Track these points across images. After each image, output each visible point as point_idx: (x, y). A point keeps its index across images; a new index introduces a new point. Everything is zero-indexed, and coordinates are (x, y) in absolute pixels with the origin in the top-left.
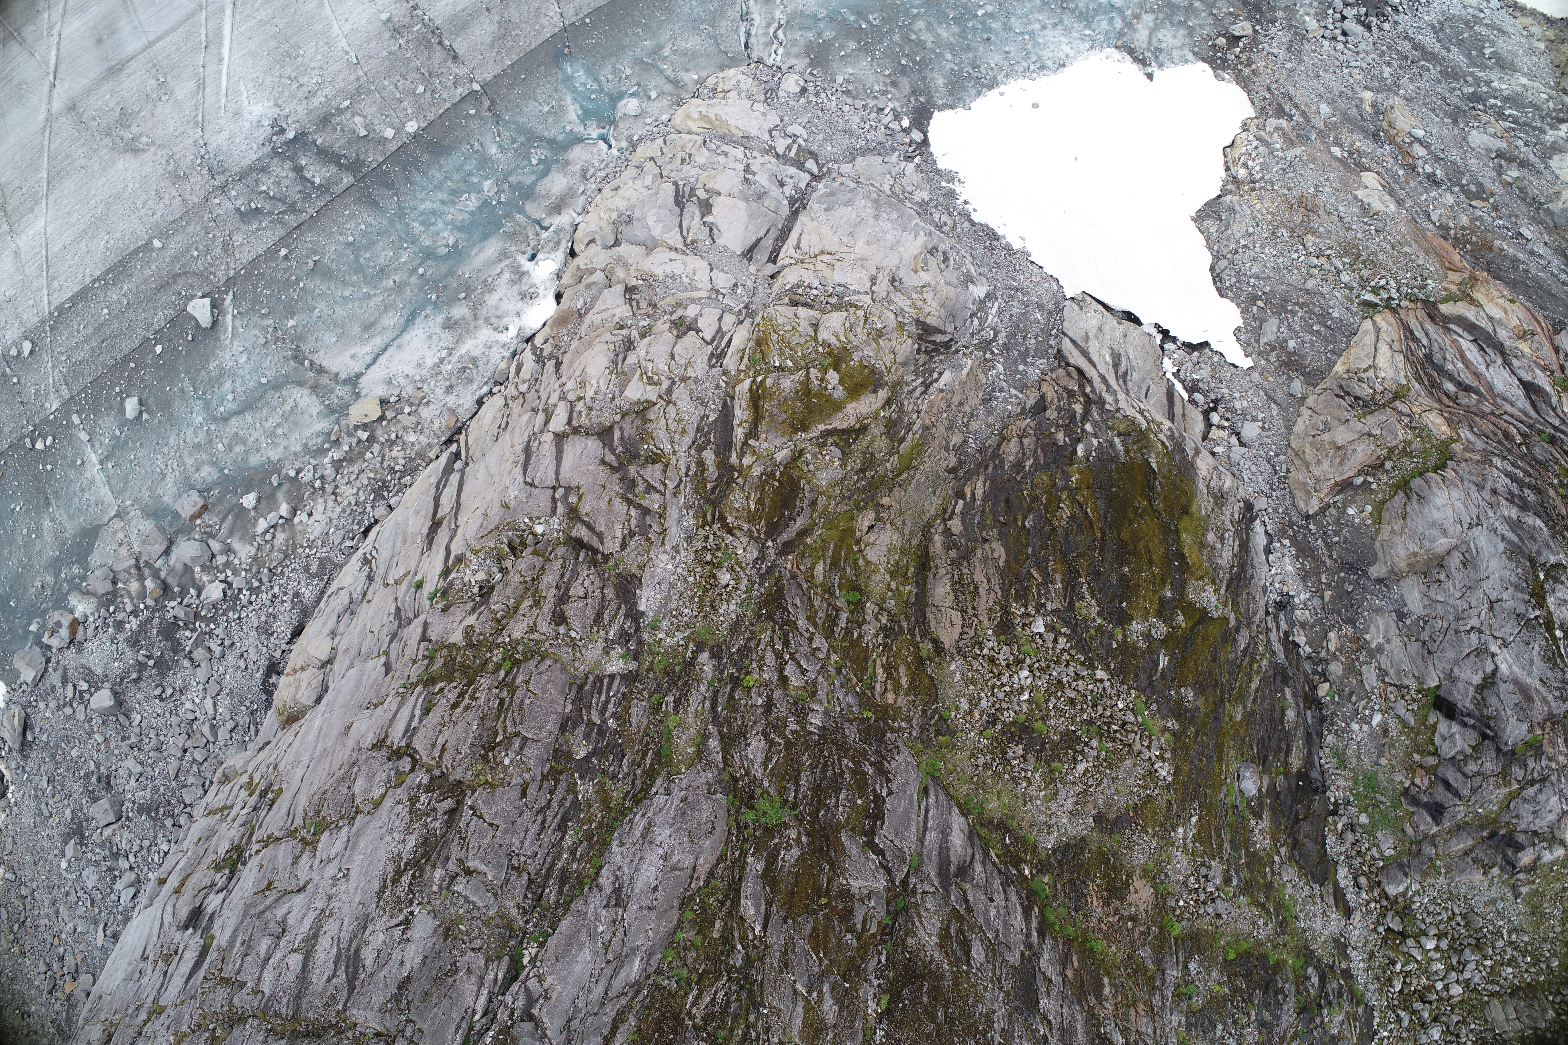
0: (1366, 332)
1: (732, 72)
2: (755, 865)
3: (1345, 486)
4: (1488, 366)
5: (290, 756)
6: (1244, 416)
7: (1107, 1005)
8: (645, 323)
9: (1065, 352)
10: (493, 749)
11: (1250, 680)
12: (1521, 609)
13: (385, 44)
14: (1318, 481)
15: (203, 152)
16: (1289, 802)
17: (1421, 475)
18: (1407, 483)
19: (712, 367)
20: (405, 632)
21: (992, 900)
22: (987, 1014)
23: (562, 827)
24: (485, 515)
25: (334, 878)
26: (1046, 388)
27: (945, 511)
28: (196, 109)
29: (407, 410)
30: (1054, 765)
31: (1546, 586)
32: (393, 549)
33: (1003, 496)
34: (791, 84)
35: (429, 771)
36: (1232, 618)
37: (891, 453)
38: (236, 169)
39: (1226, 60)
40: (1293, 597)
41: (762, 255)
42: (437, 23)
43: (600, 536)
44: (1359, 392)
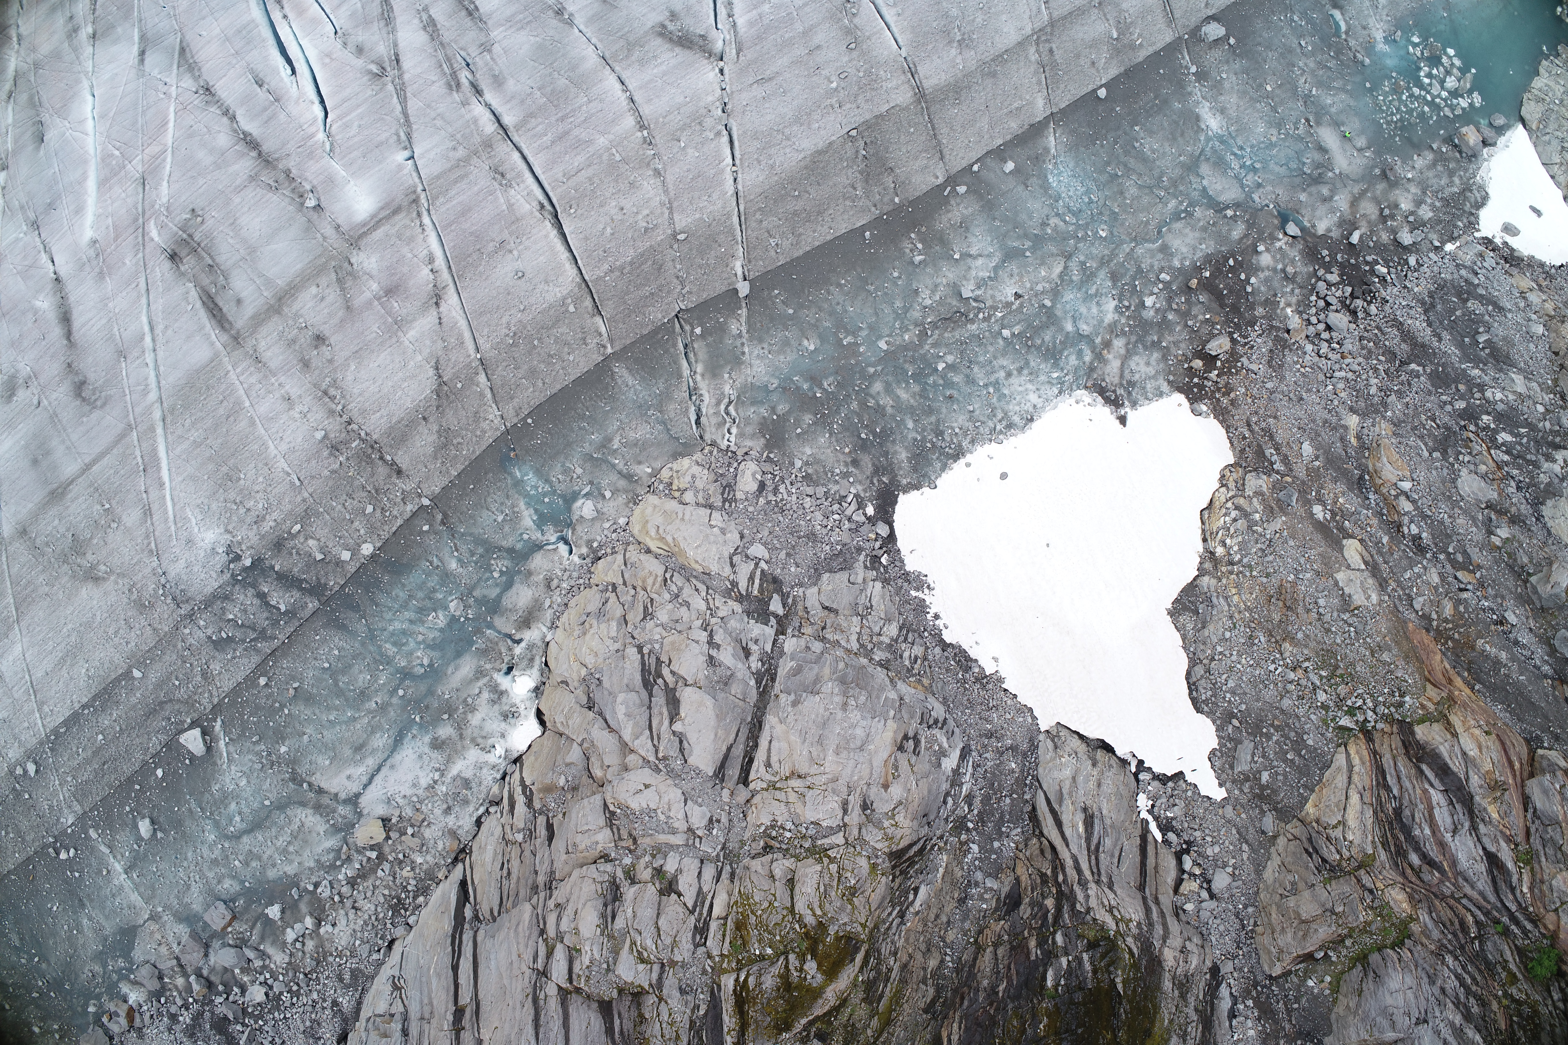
1: (686, 461)
3: (1307, 958)
4: (1455, 833)
6: (1215, 863)
8: (627, 861)
9: (1039, 813)
13: (325, 465)
14: (1281, 950)
15: (163, 581)
17: (1379, 950)
18: (1365, 957)
19: (697, 946)
26: (1021, 870)
28: (148, 537)
29: (410, 831)
34: (748, 479)
37: (871, 1016)
38: (199, 598)
39: (1203, 387)
41: (733, 773)
42: (375, 437)
44: (1326, 855)
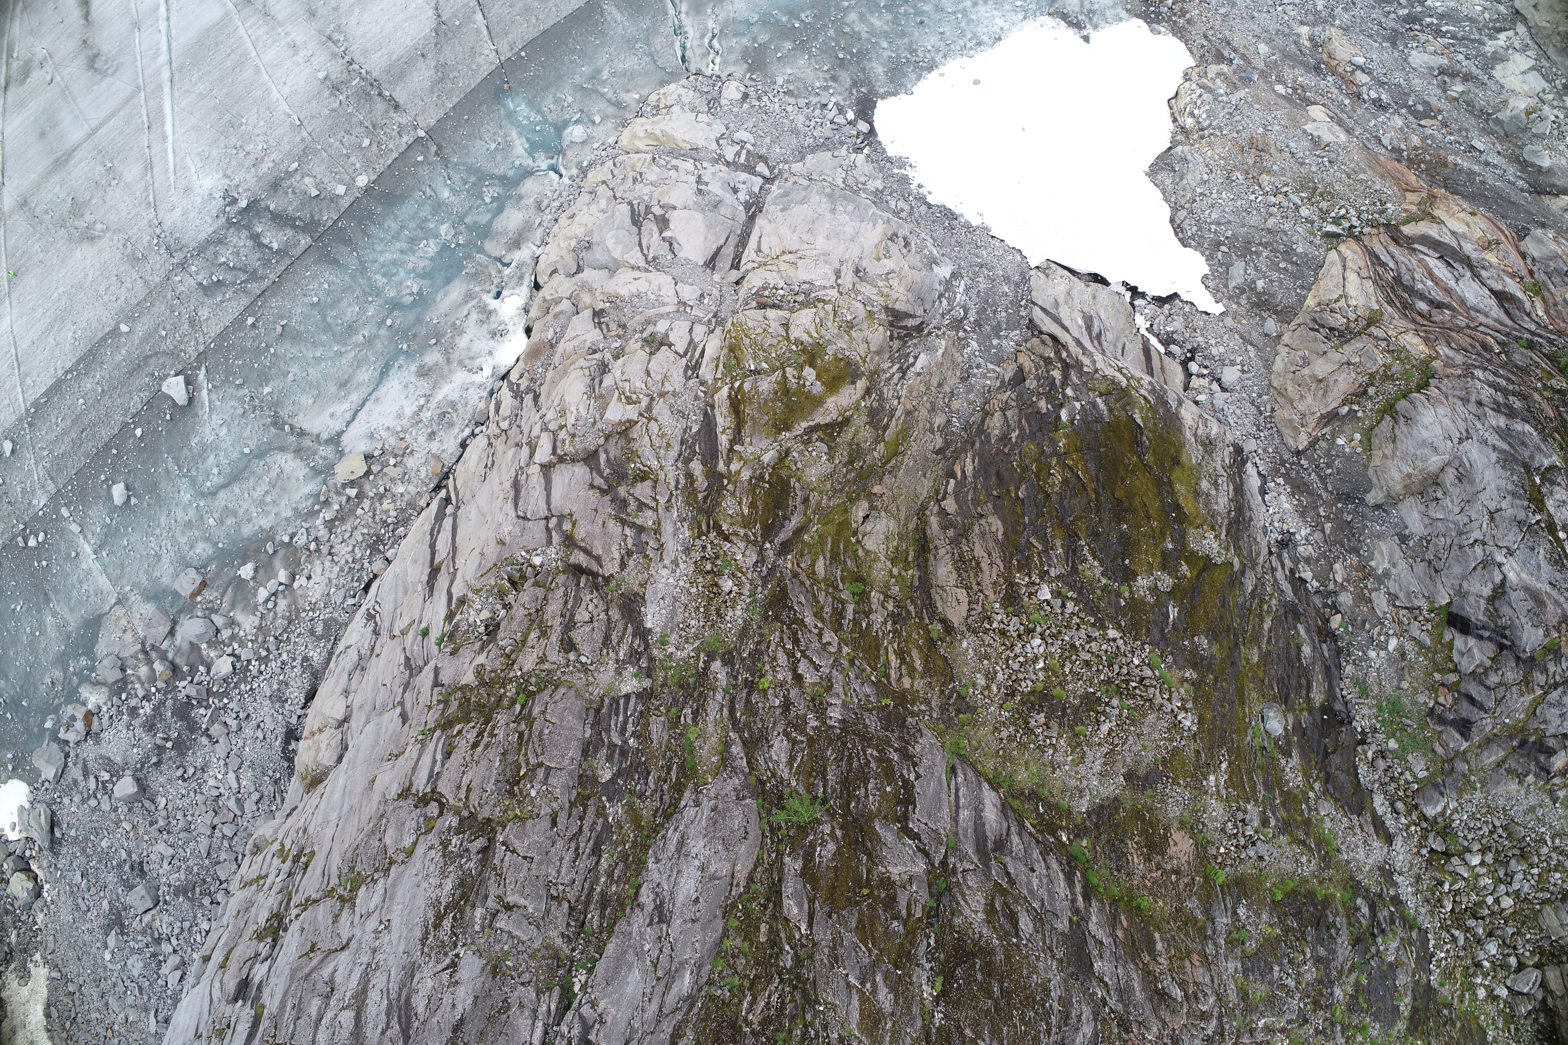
0: (1333, 263)
1: (673, 86)
2: (793, 865)
3: (1331, 417)
4: (1457, 280)
5: (318, 818)
6: (1222, 362)
7: (1161, 960)
8: (617, 345)
9: (1037, 321)
10: (518, 783)
11: (1262, 621)
12: (1521, 515)
13: (326, 103)
14: (1303, 415)
15: (158, 231)
16: (1316, 737)
17: (1405, 396)
18: (1392, 406)
19: (688, 379)
20: (418, 680)
21: (1033, 870)
22: (1043, 984)
23: (596, 852)
24: (482, 554)
25: (376, 931)
26: (1023, 359)
27: (937, 492)
28: (147, 190)
29: (392, 461)
30: (1077, 729)
31: (1544, 490)
32: (395, 601)
33: (993, 470)
34: (732, 91)
35: (457, 812)
36: (1236, 562)
37: (877, 440)
38: (193, 245)
39: (1160, 13)
40: (1293, 534)
41: (725, 263)
42: (375, 75)
43: (598, 559)
44: (1332, 323)
